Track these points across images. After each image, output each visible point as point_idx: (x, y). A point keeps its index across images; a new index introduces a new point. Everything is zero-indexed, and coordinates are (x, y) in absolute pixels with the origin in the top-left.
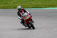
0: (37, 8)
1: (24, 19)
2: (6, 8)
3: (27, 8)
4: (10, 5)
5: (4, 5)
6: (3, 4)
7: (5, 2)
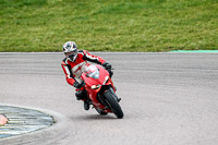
2: (103, 47)
3: (182, 49)
4: (117, 37)
5: (94, 35)
7: (98, 27)
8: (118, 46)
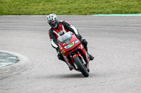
0: (126, 13)
1: (61, 48)
4: (59, 6)
5: (44, 5)
6: (41, 4)
8: (59, 12)
